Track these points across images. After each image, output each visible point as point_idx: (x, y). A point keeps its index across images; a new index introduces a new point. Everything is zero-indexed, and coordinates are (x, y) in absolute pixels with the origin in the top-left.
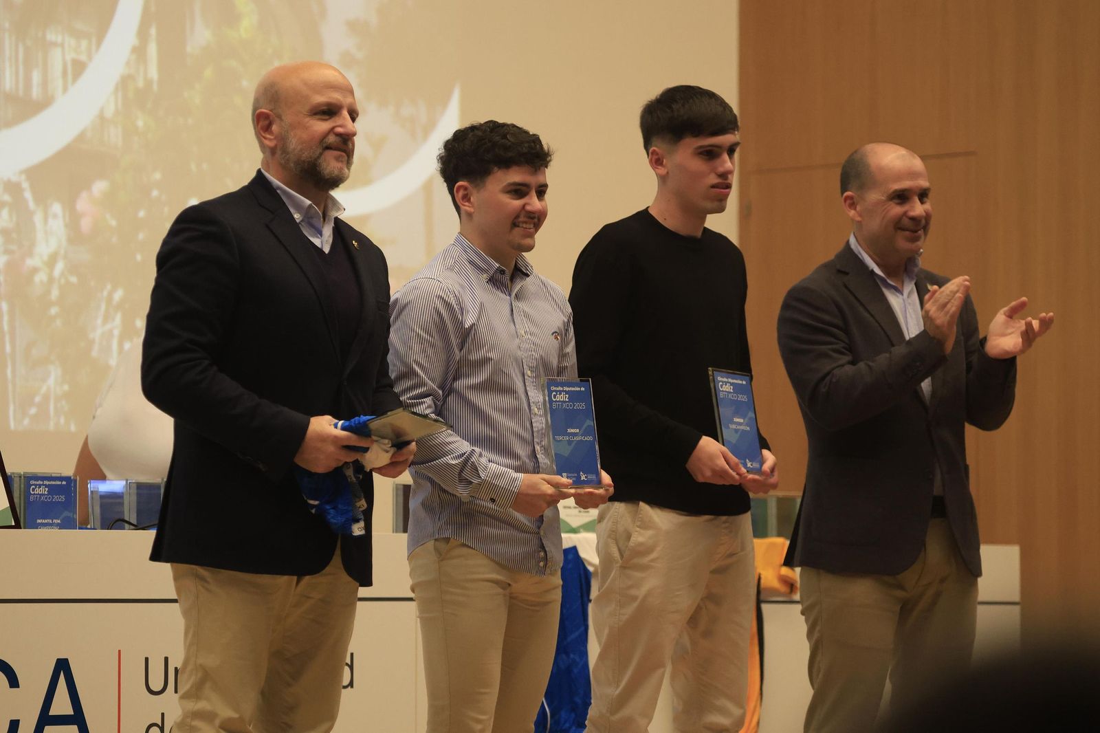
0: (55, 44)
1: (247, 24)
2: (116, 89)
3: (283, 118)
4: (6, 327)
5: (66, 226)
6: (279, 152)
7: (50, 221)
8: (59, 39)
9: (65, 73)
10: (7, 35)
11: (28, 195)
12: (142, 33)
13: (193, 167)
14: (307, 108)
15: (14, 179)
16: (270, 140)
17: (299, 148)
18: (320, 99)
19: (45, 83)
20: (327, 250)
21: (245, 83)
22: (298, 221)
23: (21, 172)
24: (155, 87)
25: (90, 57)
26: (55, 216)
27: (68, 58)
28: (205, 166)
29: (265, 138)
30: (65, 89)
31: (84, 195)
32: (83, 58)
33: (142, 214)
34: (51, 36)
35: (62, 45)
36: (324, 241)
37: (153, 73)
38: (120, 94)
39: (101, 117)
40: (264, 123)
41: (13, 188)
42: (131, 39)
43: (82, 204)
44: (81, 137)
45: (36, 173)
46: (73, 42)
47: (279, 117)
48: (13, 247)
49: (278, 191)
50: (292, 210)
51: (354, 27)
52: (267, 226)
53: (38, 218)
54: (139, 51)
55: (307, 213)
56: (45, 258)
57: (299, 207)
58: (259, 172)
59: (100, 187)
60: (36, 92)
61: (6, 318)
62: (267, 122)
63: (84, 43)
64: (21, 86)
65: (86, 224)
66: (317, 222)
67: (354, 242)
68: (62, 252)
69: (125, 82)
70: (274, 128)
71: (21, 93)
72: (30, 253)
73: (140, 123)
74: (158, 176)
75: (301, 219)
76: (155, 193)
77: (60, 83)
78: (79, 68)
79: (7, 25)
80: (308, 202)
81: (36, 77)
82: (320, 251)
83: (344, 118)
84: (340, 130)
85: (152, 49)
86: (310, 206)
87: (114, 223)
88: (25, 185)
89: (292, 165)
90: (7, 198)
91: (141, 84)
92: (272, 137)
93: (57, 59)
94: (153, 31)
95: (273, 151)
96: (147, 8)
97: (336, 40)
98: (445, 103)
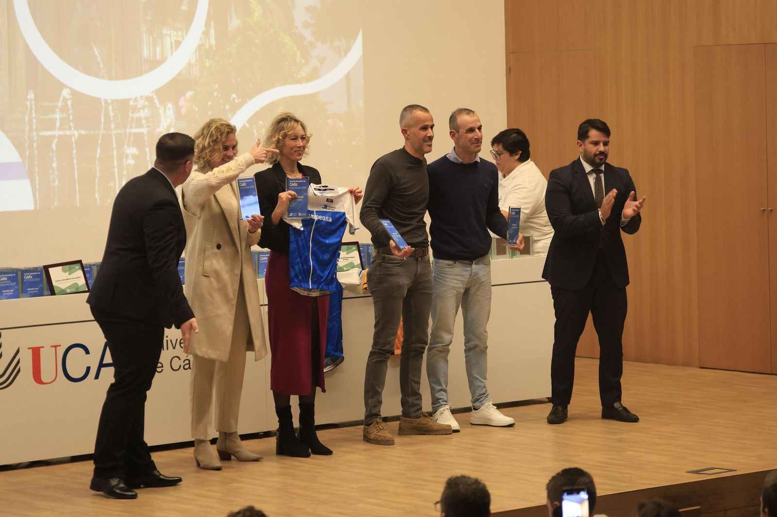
0: (167, 35)
1: (257, 14)
2: (196, 50)
4: (148, 159)
5: (174, 112)
7: (167, 112)
8: (169, 33)
9: (171, 47)
10: (144, 33)
11: (156, 101)
12: (207, 25)
13: (233, 80)
15: (150, 95)
19: (162, 52)
21: (257, 41)
23: (153, 92)
24: (214, 48)
25: (183, 39)
26: (169, 109)
27: (173, 40)
28: (239, 79)
30: (172, 54)
31: (183, 98)
32: (180, 39)
33: (209, 103)
34: (164, 32)
35: (170, 35)
37: (213, 42)
38: (197, 53)
39: (189, 64)
41: (149, 99)
42: (203, 28)
43: (182, 102)
44: (180, 74)
45: (159, 92)
46: (175, 33)
48: (151, 124)
51: (308, 9)
53: (161, 111)
54: (206, 33)
56: (166, 128)
59: (189, 94)
60: (158, 57)
61: (148, 155)
63: (180, 33)
64: (152, 55)
65: (183, 111)
68: (173, 124)
69: (200, 47)
71: (152, 58)
72: (158, 126)
73: (207, 64)
74: (216, 86)
76: (216, 94)
77: (169, 52)
78: (178, 44)
79: (144, 29)
81: (158, 50)
85: (212, 31)
87: (197, 109)
88: (155, 97)
90: (147, 103)
91: (207, 47)
93: (168, 41)
94: (212, 24)
96: (209, 14)
97: (300, 16)
98: (355, 38)
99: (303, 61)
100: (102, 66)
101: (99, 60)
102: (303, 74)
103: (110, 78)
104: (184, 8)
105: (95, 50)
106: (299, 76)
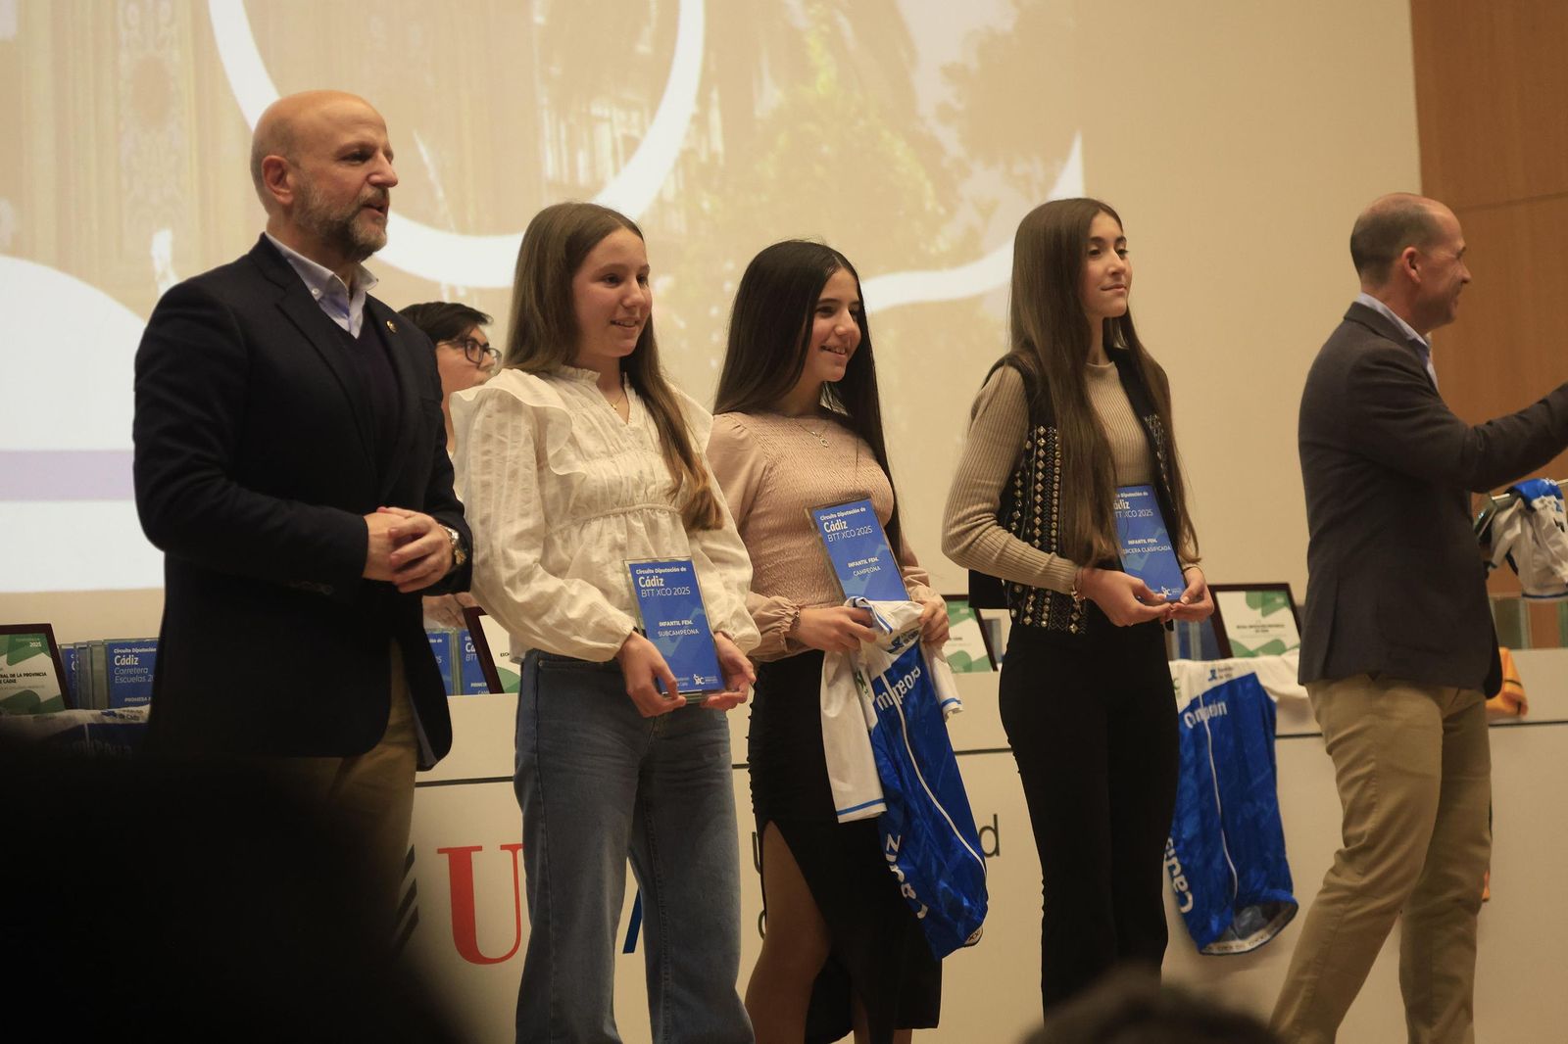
0: (601, 119)
1: (825, 79)
3: (301, 165)
6: (296, 211)
8: (607, 113)
9: (615, 152)
10: (545, 111)
12: (703, 99)
14: (334, 149)
16: (285, 195)
17: (325, 205)
18: (349, 139)
19: (593, 166)
20: (356, 333)
21: (826, 149)
22: (317, 298)
24: (721, 162)
25: (643, 131)
27: (618, 134)
29: (278, 193)
30: (617, 171)
32: (635, 132)
34: (597, 110)
35: (610, 120)
36: (352, 322)
37: (718, 144)
38: (680, 173)
39: (661, 202)
40: (273, 173)
42: (692, 108)
46: (622, 115)
47: (296, 165)
49: (290, 261)
50: (308, 284)
51: (953, 73)
52: (278, 306)
54: (700, 121)
55: (330, 289)
57: (318, 280)
58: (263, 237)
59: (664, 282)
60: (584, 177)
62: (279, 172)
63: (635, 116)
64: (566, 171)
66: (344, 299)
67: (388, 323)
69: (686, 158)
70: (290, 178)
73: (706, 205)
74: (730, 264)
75: (321, 295)
76: (728, 286)
77: (610, 164)
78: (631, 145)
79: (546, 100)
80: (329, 273)
81: (582, 159)
82: (347, 335)
83: (381, 163)
84: (376, 178)
85: (715, 117)
86: (333, 277)
87: (682, 324)
89: (315, 226)
91: (704, 158)
92: (288, 191)
93: (605, 137)
94: (715, 95)
95: (287, 210)
96: (705, 69)
97: (931, 91)
98: (1064, 155)
99: (942, 211)
100: (440, 194)
101: (432, 175)
102: (942, 244)
103: (463, 229)
104: (644, 48)
105: (423, 149)
106: (933, 250)
